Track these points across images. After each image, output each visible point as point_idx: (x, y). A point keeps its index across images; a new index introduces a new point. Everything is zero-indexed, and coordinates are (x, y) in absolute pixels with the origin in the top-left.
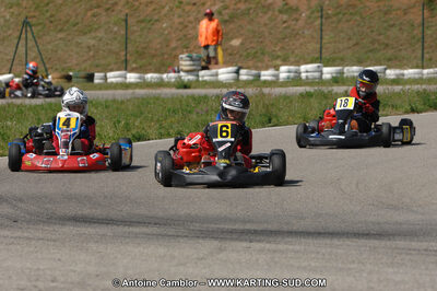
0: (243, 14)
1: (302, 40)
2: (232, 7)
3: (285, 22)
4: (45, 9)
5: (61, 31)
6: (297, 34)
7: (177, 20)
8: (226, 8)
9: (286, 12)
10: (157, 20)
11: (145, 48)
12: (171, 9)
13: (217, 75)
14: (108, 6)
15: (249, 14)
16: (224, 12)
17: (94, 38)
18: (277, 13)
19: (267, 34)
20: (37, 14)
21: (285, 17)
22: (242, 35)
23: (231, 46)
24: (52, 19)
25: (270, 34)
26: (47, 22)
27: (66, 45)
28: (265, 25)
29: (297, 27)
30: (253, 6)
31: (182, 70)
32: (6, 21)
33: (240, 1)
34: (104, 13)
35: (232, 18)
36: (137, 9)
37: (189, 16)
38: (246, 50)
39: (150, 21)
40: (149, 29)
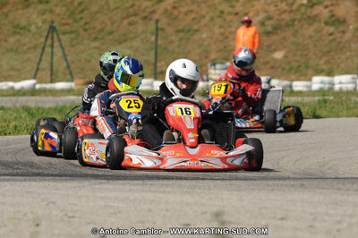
0: (287, 25)
1: (348, 54)
2: (276, 17)
3: (331, 34)
4: (79, 16)
5: (96, 39)
6: (344, 47)
7: (217, 31)
8: (269, 18)
9: (333, 24)
10: (197, 31)
12: (212, 19)
14: (145, 15)
15: (293, 25)
16: (267, 23)
17: (130, 48)
18: (323, 25)
19: (311, 47)
20: (70, 21)
21: (331, 29)
22: (285, 47)
23: (274, 60)
24: (87, 27)
25: (315, 46)
26: (81, 30)
28: (310, 37)
29: (343, 40)
30: (298, 16)
31: (211, 79)
32: (38, 28)
33: (285, 12)
34: (141, 22)
35: (276, 29)
36: (176, 18)
37: (230, 26)
38: (289, 63)
39: (189, 31)
40: (188, 39)
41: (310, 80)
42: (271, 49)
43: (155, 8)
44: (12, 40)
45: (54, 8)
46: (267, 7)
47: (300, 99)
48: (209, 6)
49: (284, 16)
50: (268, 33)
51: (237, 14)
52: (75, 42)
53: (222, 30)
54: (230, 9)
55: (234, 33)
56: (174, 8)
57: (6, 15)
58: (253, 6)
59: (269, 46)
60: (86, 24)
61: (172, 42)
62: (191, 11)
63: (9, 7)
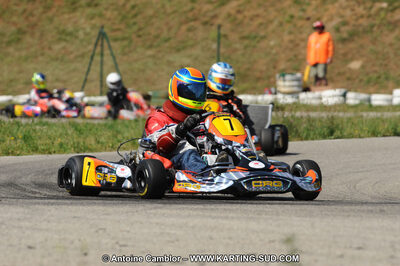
0: (365, 32)
2: (353, 22)
4: (132, 21)
5: (151, 47)
7: (287, 38)
8: (345, 23)
10: (264, 37)
11: (249, 69)
12: (281, 24)
13: (320, 98)
14: (206, 19)
15: (372, 31)
16: (343, 29)
17: (190, 56)
19: (392, 56)
20: (122, 26)
22: (362, 56)
23: (350, 69)
24: (141, 33)
25: (396, 55)
26: (134, 36)
27: (155, 64)
28: (391, 45)
30: (377, 22)
31: (280, 92)
32: (86, 34)
33: (362, 16)
34: (201, 27)
35: (352, 36)
36: (241, 23)
37: (301, 33)
38: (367, 74)
39: (255, 37)
40: (254, 47)
41: (391, 93)
42: (347, 58)
43: (217, 11)
44: (57, 47)
45: (104, 12)
46: (341, 11)
47: (379, 114)
48: (277, 11)
49: (361, 21)
50: (343, 41)
51: (308, 19)
52: (127, 50)
53: (292, 37)
54: (301, 14)
55: (306, 40)
56: (239, 12)
57: (51, 20)
58: (326, 10)
59: (345, 55)
60: (140, 29)
61: (235, 50)
62: (258, 16)
63: (54, 10)
